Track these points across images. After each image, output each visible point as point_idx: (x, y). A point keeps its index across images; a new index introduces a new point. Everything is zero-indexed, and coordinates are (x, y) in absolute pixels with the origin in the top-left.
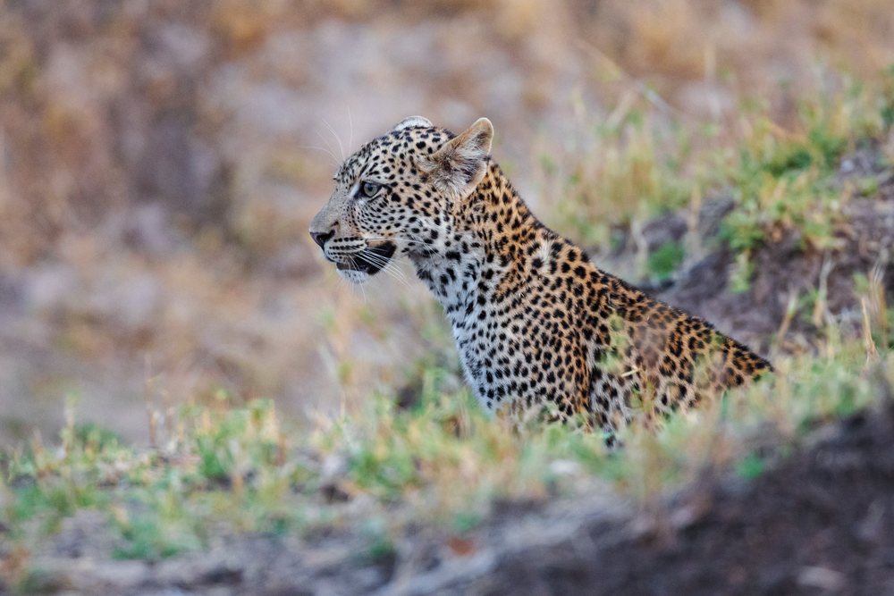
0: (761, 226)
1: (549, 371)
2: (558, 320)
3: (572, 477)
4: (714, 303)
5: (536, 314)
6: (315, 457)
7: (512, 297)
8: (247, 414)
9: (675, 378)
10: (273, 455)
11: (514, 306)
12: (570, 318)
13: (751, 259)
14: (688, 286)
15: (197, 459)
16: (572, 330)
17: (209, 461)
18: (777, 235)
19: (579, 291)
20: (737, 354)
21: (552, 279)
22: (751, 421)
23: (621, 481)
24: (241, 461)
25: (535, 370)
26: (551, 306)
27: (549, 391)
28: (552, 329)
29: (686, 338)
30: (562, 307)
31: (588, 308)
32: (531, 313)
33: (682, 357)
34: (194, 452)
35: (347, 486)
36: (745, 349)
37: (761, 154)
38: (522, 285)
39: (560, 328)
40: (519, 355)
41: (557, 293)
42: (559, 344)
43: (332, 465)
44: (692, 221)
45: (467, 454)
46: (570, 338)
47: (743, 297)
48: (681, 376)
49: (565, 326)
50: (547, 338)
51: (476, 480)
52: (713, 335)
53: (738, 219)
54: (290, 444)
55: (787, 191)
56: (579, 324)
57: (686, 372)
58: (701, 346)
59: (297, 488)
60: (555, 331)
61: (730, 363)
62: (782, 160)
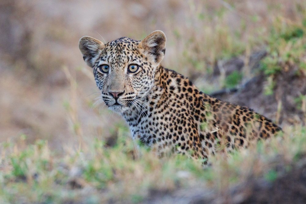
0: (279, 64)
1: (181, 135)
2: (184, 113)
3: (187, 179)
4: (256, 100)
5: (175, 111)
6: (67, 168)
7: (164, 105)
8: (35, 147)
9: (238, 136)
10: (47, 166)
11: (165, 108)
12: (188, 112)
13: (274, 79)
14: (244, 91)
15: (11, 167)
16: (190, 117)
17: (17, 168)
18: (287, 68)
19: (191, 100)
20: (267, 124)
21: (179, 94)
22: (272, 154)
23: (210, 181)
24: (31, 169)
25: (175, 135)
26: (180, 108)
27: (182, 145)
28: (181, 116)
29: (241, 117)
30: (184, 107)
31: (195, 107)
32: (172, 111)
33: (240, 126)
34: (10, 164)
35: (81, 181)
36: (270, 121)
37: (280, 30)
38: (167, 98)
39: (185, 116)
40: (168, 130)
41: (182, 101)
42: (185, 123)
43: (74, 171)
44: (246, 61)
45: (138, 167)
46: (189, 120)
47: (269, 97)
48: (241, 135)
49: (187, 115)
50: (179, 120)
51: (142, 180)
52: (254, 114)
53: (268, 60)
54: (55, 161)
55: (292, 47)
56: (192, 113)
57: (243, 133)
58: (249, 120)
59: (58, 182)
60: (183, 117)
61: (263, 128)
62: (290, 33)
